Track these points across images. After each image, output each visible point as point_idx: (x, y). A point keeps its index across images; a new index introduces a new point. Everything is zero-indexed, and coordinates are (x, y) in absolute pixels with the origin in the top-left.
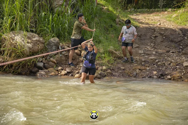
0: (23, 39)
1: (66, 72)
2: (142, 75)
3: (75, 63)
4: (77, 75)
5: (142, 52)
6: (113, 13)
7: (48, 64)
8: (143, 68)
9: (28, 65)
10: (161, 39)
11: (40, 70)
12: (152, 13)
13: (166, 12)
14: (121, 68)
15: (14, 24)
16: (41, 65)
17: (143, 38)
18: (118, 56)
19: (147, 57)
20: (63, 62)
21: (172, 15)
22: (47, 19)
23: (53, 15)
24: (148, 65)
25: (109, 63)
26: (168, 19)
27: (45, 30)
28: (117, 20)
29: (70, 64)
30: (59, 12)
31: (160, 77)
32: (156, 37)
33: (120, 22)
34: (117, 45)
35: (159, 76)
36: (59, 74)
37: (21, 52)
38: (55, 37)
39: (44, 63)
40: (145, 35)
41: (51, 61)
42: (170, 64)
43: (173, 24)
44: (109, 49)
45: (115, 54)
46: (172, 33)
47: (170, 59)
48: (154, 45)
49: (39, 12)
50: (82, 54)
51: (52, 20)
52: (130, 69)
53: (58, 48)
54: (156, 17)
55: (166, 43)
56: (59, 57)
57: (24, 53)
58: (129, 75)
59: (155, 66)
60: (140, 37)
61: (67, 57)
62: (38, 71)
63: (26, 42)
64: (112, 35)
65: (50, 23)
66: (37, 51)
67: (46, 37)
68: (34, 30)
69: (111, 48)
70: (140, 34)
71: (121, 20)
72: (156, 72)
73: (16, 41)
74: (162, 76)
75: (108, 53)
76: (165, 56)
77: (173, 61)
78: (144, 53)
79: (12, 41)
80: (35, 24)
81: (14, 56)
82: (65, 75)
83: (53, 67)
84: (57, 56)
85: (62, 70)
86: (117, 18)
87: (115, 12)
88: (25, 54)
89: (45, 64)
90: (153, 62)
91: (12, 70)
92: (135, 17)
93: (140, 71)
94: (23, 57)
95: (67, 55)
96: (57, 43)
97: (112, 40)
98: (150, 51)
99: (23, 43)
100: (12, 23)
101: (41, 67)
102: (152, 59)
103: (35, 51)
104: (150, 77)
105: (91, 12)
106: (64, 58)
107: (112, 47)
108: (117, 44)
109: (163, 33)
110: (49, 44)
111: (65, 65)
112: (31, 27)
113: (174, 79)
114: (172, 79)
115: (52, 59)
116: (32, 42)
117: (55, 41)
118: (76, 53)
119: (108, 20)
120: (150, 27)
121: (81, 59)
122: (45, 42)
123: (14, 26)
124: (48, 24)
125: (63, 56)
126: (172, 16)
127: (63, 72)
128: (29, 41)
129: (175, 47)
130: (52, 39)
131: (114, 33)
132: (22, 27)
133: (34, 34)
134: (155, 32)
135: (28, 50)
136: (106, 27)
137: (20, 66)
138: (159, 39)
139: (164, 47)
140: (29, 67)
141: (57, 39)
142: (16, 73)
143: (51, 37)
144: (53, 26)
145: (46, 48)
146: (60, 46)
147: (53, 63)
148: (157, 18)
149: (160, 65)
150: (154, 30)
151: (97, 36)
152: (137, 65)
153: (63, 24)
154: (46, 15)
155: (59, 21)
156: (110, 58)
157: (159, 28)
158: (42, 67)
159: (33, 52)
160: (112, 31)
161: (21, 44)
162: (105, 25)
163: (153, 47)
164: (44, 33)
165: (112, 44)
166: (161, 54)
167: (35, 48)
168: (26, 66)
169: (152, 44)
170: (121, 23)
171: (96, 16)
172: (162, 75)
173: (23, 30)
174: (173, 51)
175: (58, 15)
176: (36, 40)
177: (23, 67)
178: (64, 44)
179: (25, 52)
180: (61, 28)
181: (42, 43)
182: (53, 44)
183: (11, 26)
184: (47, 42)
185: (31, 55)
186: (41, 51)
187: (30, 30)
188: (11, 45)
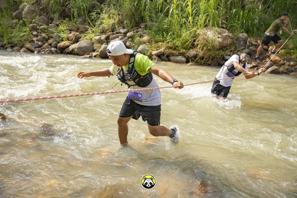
0: (214, 34)
1: (252, 66)
3: (261, 57)
9: (217, 58)
15: (207, 21)
22: (237, 16)
23: (244, 11)
27: (234, 26)
29: (256, 59)
30: (250, 8)
37: (212, 46)
38: (244, 32)
49: (231, 9)
50: (269, 49)
51: (242, 16)
53: (246, 43)
61: (254, 52)
63: (216, 37)
65: (241, 19)
66: (226, 45)
67: (235, 33)
68: (224, 26)
73: (208, 36)
79: (204, 36)
80: (226, 21)
81: (206, 50)
82: (251, 68)
88: (215, 48)
91: (203, 62)
96: (245, 38)
99: (214, 38)
100: (206, 20)
103: (224, 45)
110: (238, 39)
112: (223, 23)
116: (222, 37)
117: (243, 36)
121: (268, 54)
122: (234, 38)
123: (208, 23)
124: (238, 21)
128: (220, 36)
130: (241, 35)
132: (214, 24)
133: (225, 30)
135: (218, 44)
137: (210, 59)
140: (217, 60)
141: (245, 35)
142: (206, 64)
143: (240, 33)
144: (243, 22)
145: (234, 43)
146: (248, 42)
153: (253, 20)
154: (237, 12)
155: (249, 18)
159: (222, 47)
161: (212, 39)
164: (234, 29)
167: (224, 42)
173: (215, 26)
175: (249, 12)
176: (226, 36)
177: (212, 60)
178: (252, 39)
179: (215, 46)
180: (250, 24)
181: (231, 38)
182: (241, 39)
183: (205, 23)
184: (236, 38)
185: (220, 49)
186: (229, 45)
187: (221, 27)
188: (204, 39)
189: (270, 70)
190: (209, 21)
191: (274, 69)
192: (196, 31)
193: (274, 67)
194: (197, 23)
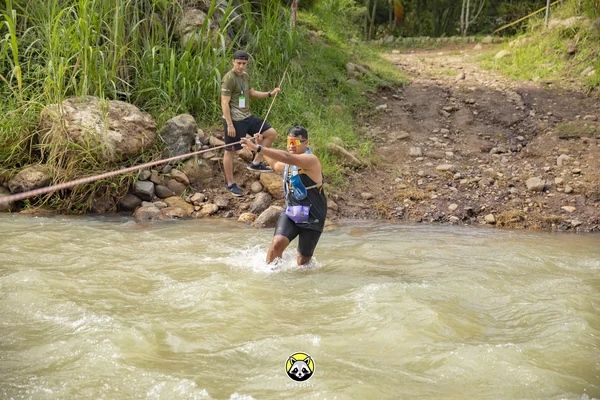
0: (98, 118)
1: (214, 207)
2: (417, 214)
4: (244, 216)
5: (418, 151)
6: (338, 47)
7: (166, 185)
8: (422, 194)
9: (113, 189)
10: (467, 116)
11: (144, 203)
12: (441, 47)
13: (478, 46)
14: (364, 194)
15: (73, 77)
16: (147, 187)
17: (419, 113)
18: (354, 162)
19: (430, 164)
20: (205, 181)
21: (493, 52)
22: (162, 65)
23: (178, 53)
24: (435, 186)
25: (329, 183)
26: (483, 63)
27: (155, 94)
28: (350, 66)
30: (194, 44)
31: (466, 218)
32: (452, 111)
33: (359, 71)
34: (351, 134)
35: (465, 214)
36: (198, 214)
37: (94, 155)
38: (184, 112)
39: (155, 184)
40: (425, 107)
41: (175, 178)
42: (492, 183)
43: (498, 77)
44: (329, 144)
45: (346, 156)
46: (496, 100)
47: (491, 170)
48: (450, 133)
49: (141, 44)
51: (176, 66)
52: (385, 198)
53: (193, 143)
54: (452, 59)
55: (480, 129)
56: (196, 166)
57: (101, 156)
58: (384, 214)
59: (453, 188)
60: (412, 111)
61: (217, 166)
62: (140, 205)
63: (105, 126)
64: (338, 107)
65: (172, 73)
66: (136, 149)
67: (160, 113)
68: (128, 94)
69: (335, 142)
70: (411, 104)
71: (360, 67)
72: (456, 206)
73: (80, 124)
74: (470, 216)
75: (326, 156)
76: (480, 161)
77: (501, 175)
78: (423, 155)
79: (67, 125)
80: (131, 78)
81: (75, 166)
82: (213, 214)
83: (178, 193)
84: (190, 163)
85: (204, 201)
86: (351, 60)
87: (343, 46)
88: (104, 160)
89: (159, 187)
90: (448, 178)
91: (69, 202)
92: (398, 59)
93: (412, 203)
94: (97, 166)
95: (217, 162)
96: (190, 128)
97: (337, 120)
98: (439, 148)
99: (98, 128)
100: (68, 75)
101: (148, 195)
102: (443, 171)
103: (131, 151)
104: (440, 218)
105: (282, 44)
106: (208, 170)
107: (337, 139)
108: (351, 132)
109: (472, 101)
110: (168, 132)
111: (212, 187)
112: (121, 86)
113: (503, 224)
114: (499, 222)
115: (175, 172)
116: (121, 127)
117: (184, 122)
118: (241, 156)
119: (325, 66)
120: (437, 83)
122: (158, 127)
123: (75, 83)
124: (167, 78)
125: (205, 164)
126: (494, 55)
127: (208, 208)
128: (115, 124)
129: (505, 139)
130: (176, 119)
131: (342, 101)
132: (95, 86)
133: (129, 105)
134: (452, 99)
135: (111, 147)
136: (322, 85)
137: (90, 192)
138: (462, 118)
139: (474, 139)
140: (114, 195)
141: (189, 119)
142: (80, 209)
143: (174, 114)
144: (178, 83)
145: (160, 142)
146: (197, 138)
147: (180, 184)
148: (456, 60)
149: (465, 185)
150: (448, 92)
151: (298, 109)
152: (404, 186)
153: (206, 77)
154: (161, 54)
155: (195, 71)
156: (333, 169)
157: (462, 87)
158: (151, 193)
159: (124, 155)
160: (338, 97)
161: (92, 132)
162: (317, 80)
163: (447, 138)
164: (154, 103)
165: (337, 130)
166: (469, 156)
167: (130, 142)
168: (108, 192)
169: (443, 130)
170: (361, 74)
171: (293, 56)
172: (471, 213)
173: (98, 95)
174: (499, 149)
175: (193, 54)
176: (134, 122)
177: (98, 195)
178: (209, 131)
179: (104, 153)
180: (200, 89)
181: (150, 129)
182: (178, 131)
183: (66, 84)
184: (163, 127)
185: (119, 162)
186: (146, 151)
187: (118, 95)
188: (66, 134)
189: (264, 216)
190: (77, 77)
191: (274, 213)
192: (38, 110)
193: (274, 208)
194: (40, 85)
